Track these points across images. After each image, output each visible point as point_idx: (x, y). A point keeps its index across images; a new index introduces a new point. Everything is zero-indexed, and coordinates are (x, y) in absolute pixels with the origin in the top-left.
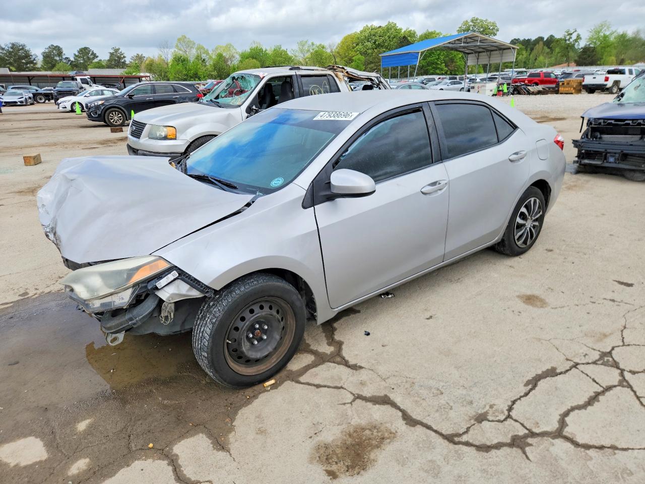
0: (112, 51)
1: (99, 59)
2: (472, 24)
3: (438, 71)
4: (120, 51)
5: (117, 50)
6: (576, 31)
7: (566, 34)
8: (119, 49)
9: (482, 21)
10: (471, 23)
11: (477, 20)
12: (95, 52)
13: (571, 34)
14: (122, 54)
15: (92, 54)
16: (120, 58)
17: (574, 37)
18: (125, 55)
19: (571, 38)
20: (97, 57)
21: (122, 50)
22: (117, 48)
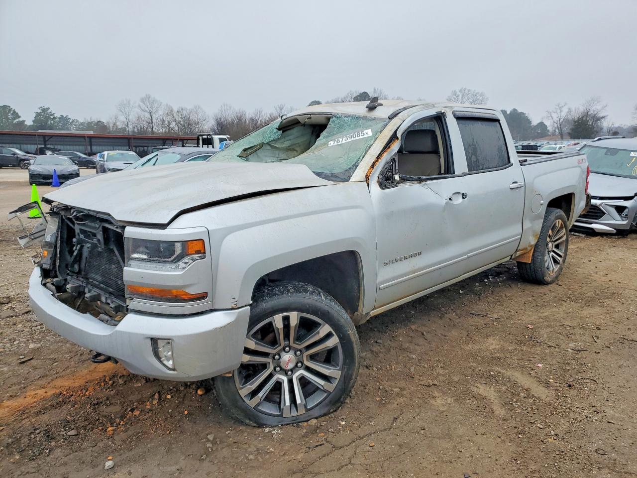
0: (39, 111)
1: (21, 119)
2: (461, 94)
4: (49, 111)
5: (44, 110)
6: (567, 104)
7: (557, 107)
8: (48, 109)
9: (469, 91)
10: (458, 93)
11: (466, 89)
12: (17, 111)
13: (562, 107)
14: (51, 116)
15: (12, 114)
16: (48, 118)
17: (566, 109)
18: (55, 116)
19: (562, 111)
20: (19, 117)
21: (52, 110)
22: (46, 107)
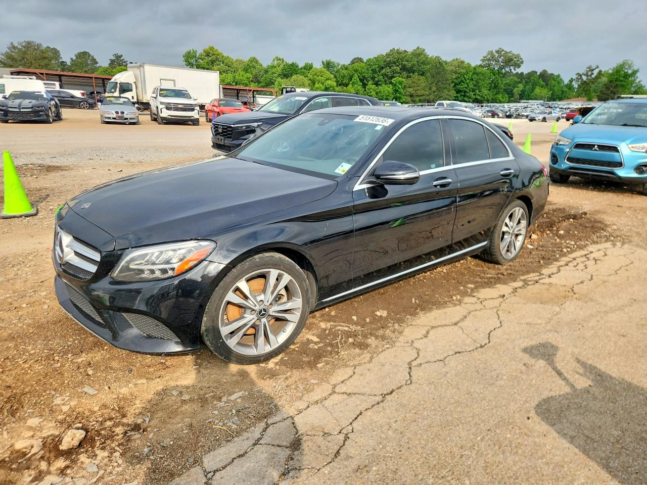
0: (113, 58)
1: (98, 65)
2: (497, 55)
3: (466, 99)
4: (122, 58)
5: (118, 57)
6: (598, 67)
7: (588, 70)
8: (122, 56)
9: (506, 53)
10: (495, 54)
11: (503, 50)
12: (95, 57)
13: (593, 70)
14: (123, 62)
15: (91, 60)
16: (121, 65)
17: (596, 72)
19: (593, 74)
20: (97, 63)
22: (119, 55)
